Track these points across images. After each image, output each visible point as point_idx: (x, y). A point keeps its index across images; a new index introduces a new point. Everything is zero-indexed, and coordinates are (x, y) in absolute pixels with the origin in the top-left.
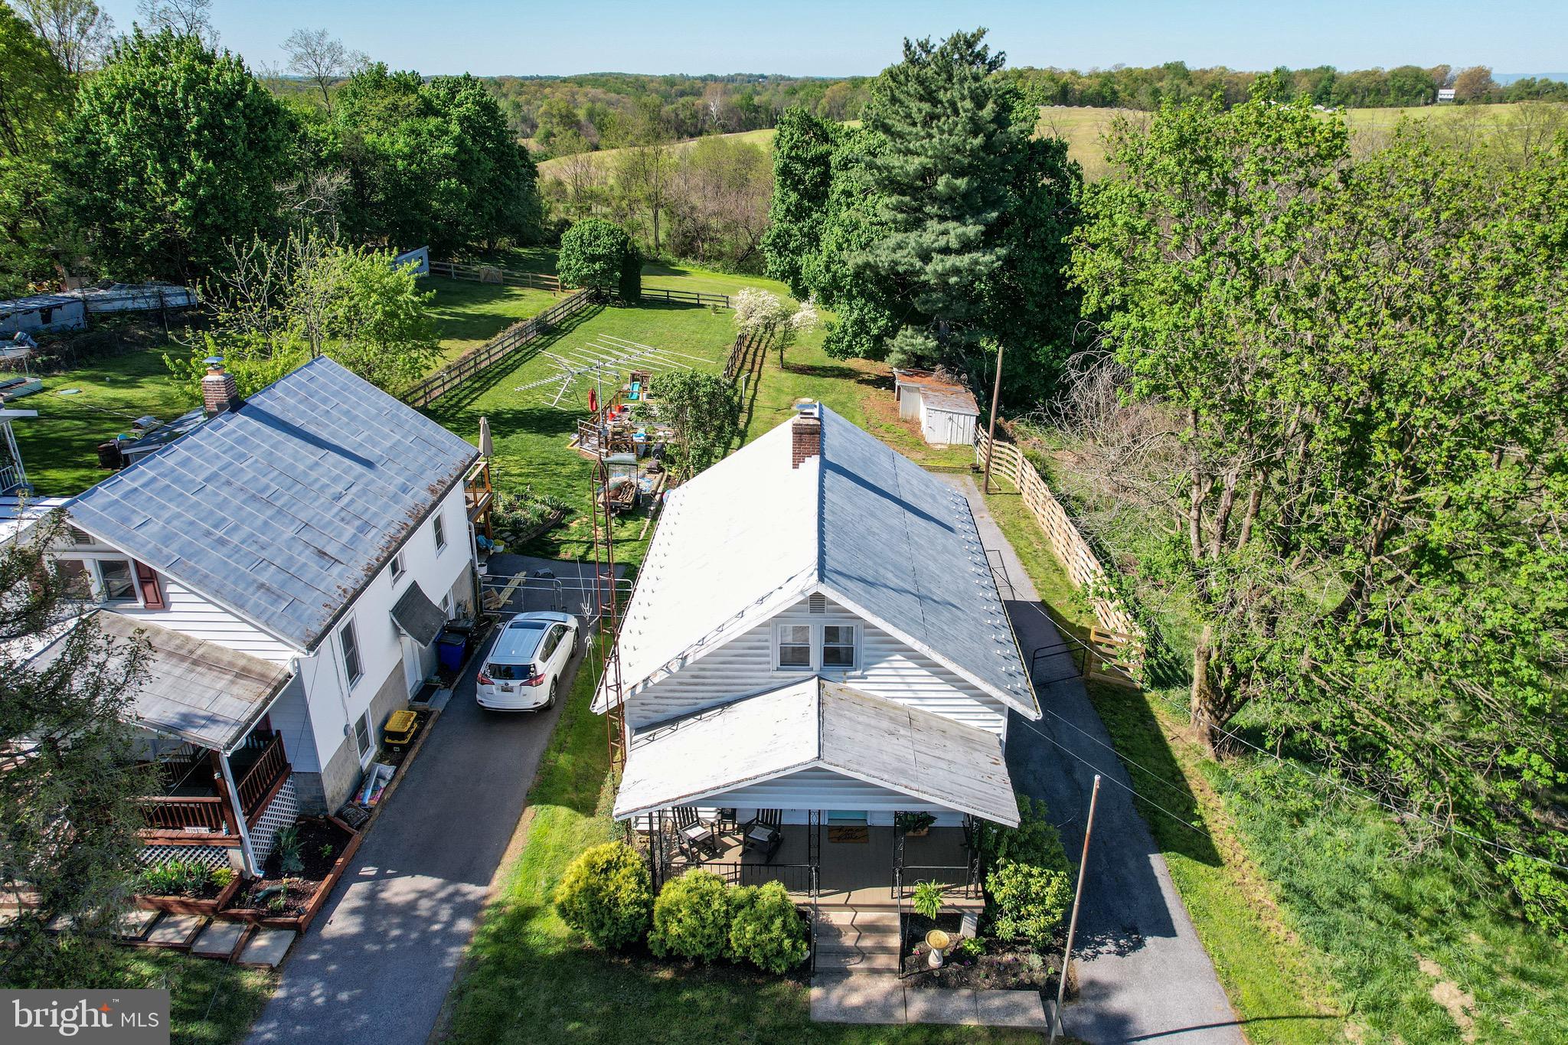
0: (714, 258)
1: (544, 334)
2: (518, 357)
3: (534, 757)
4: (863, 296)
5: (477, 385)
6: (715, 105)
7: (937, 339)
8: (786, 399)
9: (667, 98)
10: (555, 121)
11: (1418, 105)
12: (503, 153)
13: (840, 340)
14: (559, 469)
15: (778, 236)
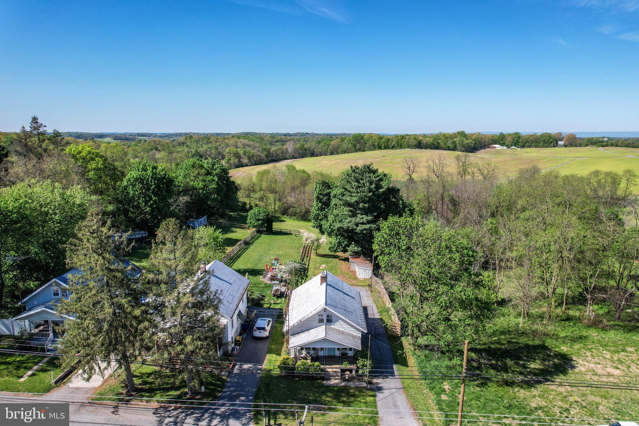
0: (294, 215)
1: (246, 245)
2: (240, 252)
3: (267, 346)
4: (340, 235)
5: (231, 261)
6: (290, 147)
7: (361, 248)
8: (318, 265)
9: (271, 144)
10: (232, 155)
11: (551, 147)
12: (228, 184)
13: (333, 248)
14: (259, 285)
15: (316, 215)
